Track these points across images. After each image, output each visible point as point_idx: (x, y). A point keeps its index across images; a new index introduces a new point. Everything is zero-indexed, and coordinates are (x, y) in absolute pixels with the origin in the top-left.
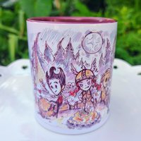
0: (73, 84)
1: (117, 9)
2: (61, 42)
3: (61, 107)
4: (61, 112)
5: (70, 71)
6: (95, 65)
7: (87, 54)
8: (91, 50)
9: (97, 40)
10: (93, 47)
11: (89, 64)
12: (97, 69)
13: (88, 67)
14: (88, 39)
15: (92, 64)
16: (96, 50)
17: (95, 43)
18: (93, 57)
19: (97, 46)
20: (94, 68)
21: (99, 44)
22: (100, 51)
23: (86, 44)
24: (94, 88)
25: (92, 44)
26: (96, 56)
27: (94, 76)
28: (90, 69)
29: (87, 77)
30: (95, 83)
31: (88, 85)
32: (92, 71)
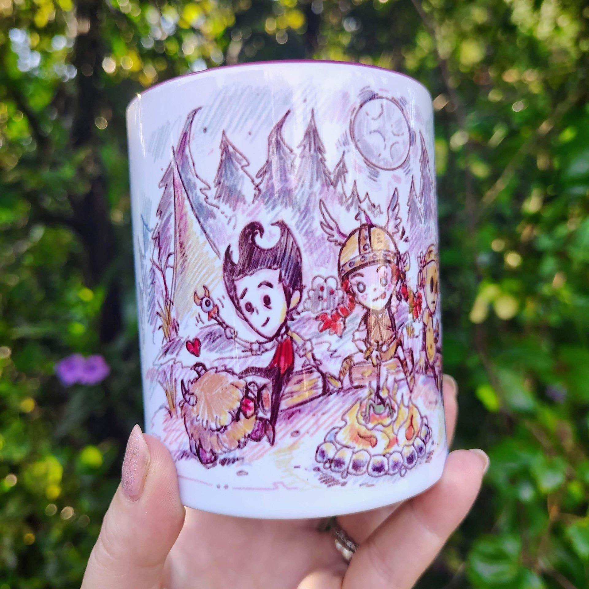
0: (332, 284)
2: (280, 126)
3: (287, 389)
4: (291, 414)
5: (319, 232)
6: (397, 214)
7: (371, 169)
8: (380, 157)
9: (394, 126)
10: (385, 148)
11: (379, 206)
12: (403, 228)
13: (378, 216)
14: (369, 118)
15: (390, 210)
16: (395, 160)
17: (389, 135)
18: (389, 184)
19: (397, 145)
20: (395, 224)
21: (400, 139)
22: (407, 168)
23: (365, 133)
24: (401, 305)
25: (382, 135)
26: (398, 179)
27: (398, 256)
28: (385, 227)
29: (378, 254)
30: (402, 281)
31: (383, 289)
32: (391, 236)
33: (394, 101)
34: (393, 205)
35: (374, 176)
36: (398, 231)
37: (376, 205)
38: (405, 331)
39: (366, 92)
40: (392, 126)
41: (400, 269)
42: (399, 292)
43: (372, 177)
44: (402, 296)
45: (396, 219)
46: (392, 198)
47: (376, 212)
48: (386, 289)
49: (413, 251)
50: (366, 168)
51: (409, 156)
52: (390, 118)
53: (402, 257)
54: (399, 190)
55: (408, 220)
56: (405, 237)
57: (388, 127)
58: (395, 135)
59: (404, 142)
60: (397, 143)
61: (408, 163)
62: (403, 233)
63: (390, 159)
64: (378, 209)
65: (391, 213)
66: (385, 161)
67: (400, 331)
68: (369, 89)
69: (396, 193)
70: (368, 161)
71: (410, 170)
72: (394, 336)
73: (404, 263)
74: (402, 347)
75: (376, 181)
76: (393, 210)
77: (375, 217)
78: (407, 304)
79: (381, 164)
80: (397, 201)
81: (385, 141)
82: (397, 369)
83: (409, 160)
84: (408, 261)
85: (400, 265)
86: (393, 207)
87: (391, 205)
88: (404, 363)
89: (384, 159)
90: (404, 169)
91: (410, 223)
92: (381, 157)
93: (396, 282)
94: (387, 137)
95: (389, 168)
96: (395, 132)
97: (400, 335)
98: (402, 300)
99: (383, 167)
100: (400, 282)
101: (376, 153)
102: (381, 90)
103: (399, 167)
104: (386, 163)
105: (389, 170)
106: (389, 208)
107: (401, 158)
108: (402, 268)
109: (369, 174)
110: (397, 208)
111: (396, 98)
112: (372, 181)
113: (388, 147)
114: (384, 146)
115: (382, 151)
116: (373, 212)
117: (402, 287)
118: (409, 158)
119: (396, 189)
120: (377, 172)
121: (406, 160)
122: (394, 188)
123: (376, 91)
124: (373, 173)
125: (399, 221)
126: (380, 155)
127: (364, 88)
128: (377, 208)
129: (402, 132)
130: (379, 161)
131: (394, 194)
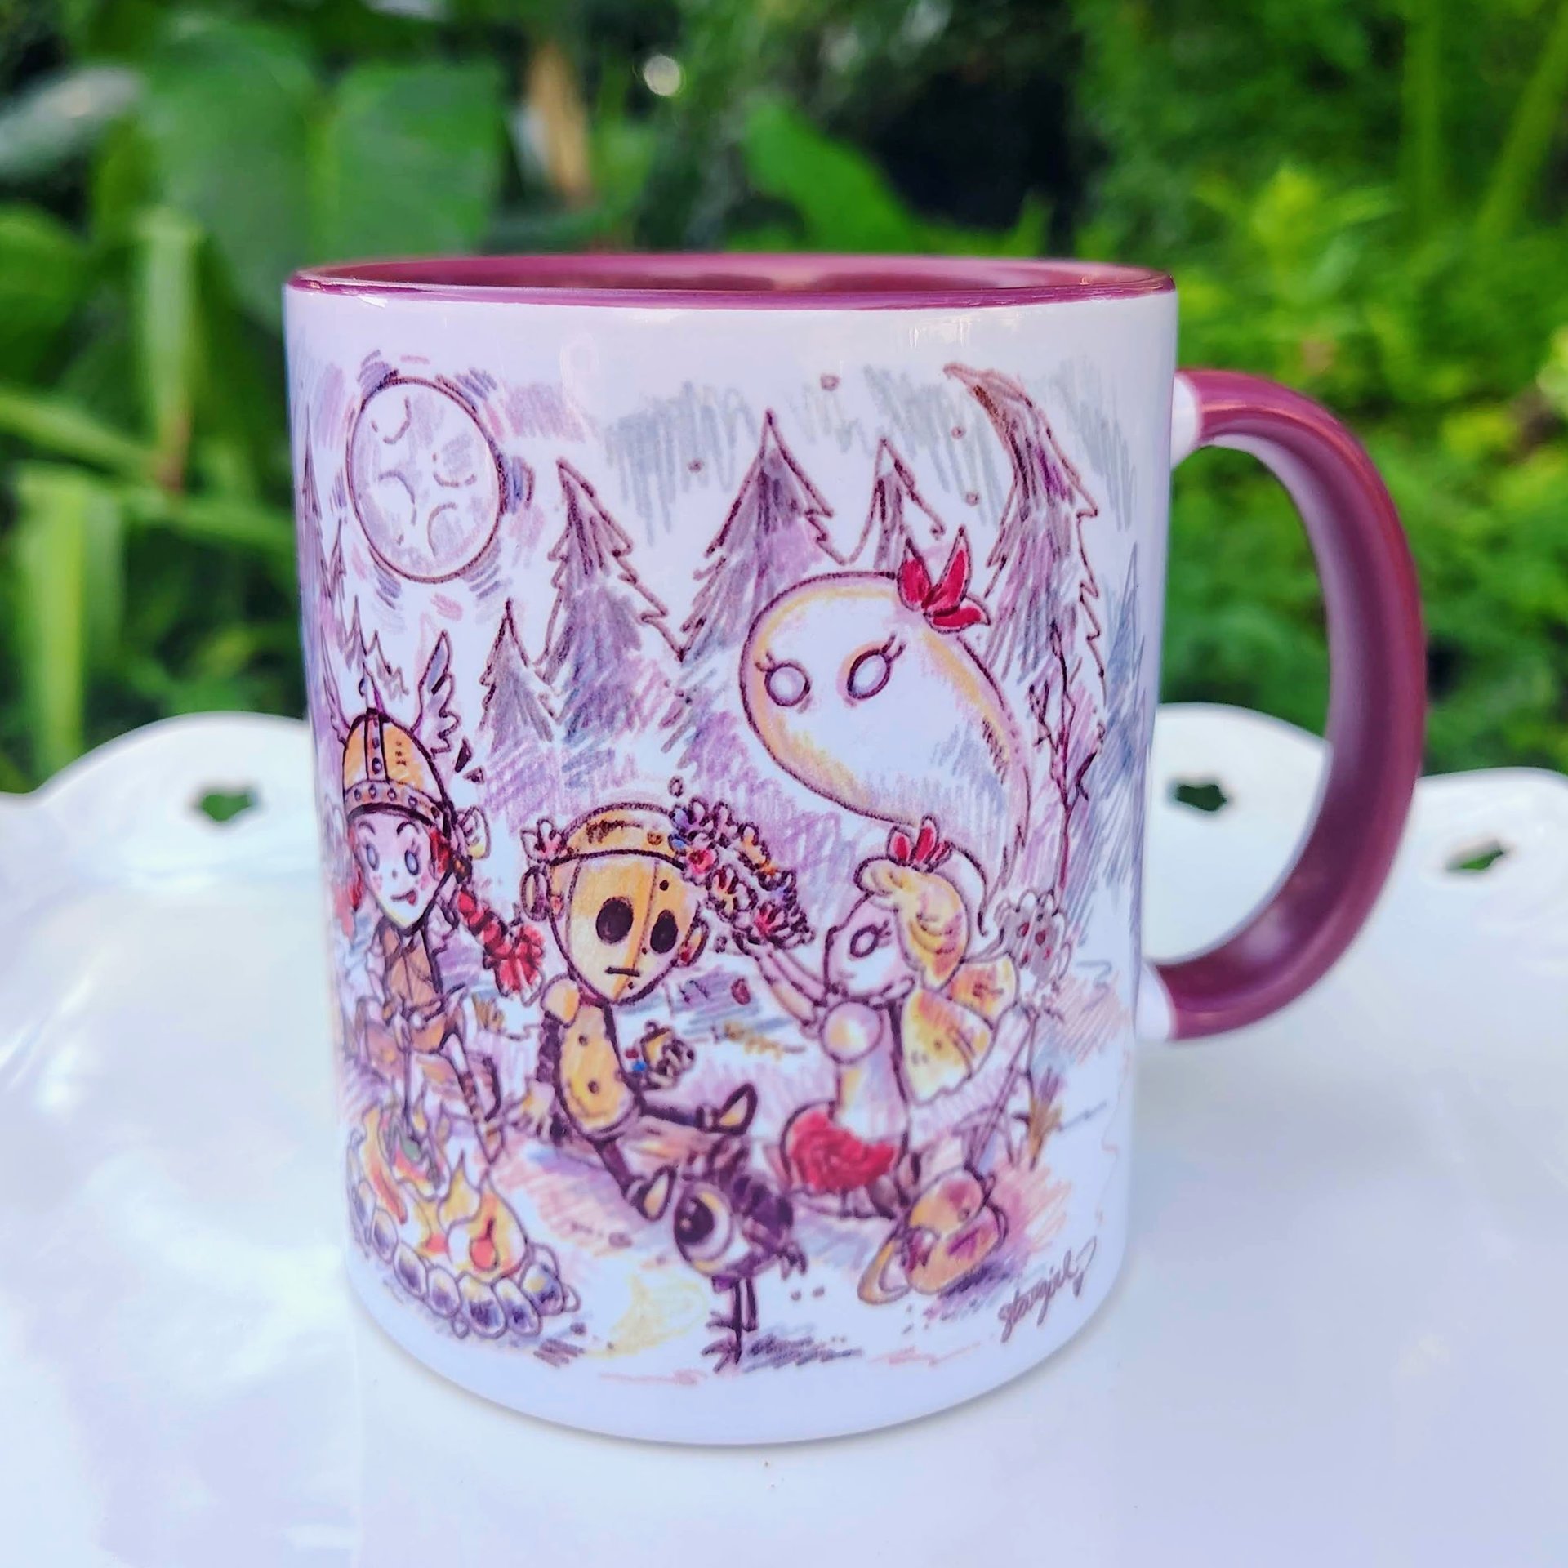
1: (1215, 195)
6: (446, 704)
7: (382, 572)
8: (403, 544)
9: (441, 458)
10: (413, 521)
11: (399, 672)
12: (465, 742)
13: (397, 698)
14: (379, 437)
15: (425, 687)
16: (442, 555)
17: (426, 484)
18: (425, 618)
19: (449, 514)
20: (440, 726)
21: (461, 496)
22: (483, 577)
23: (370, 479)
24: (456, 939)
25: (406, 485)
26: (451, 609)
27: (449, 812)
28: (412, 730)
29: (398, 791)
30: (459, 880)
31: (410, 882)
32: (429, 756)
33: (444, 387)
34: (437, 676)
35: (388, 593)
36: (448, 748)
37: (394, 669)
38: (468, 1005)
39: (372, 367)
40: (435, 458)
41: (455, 848)
42: (450, 904)
43: (385, 595)
44: (461, 916)
45: (443, 714)
46: (432, 658)
47: (393, 686)
48: (417, 882)
49: (503, 812)
50: (373, 570)
51: (498, 542)
52: (429, 439)
53: (461, 817)
54: (452, 637)
55: (482, 724)
56: (469, 767)
57: (424, 463)
58: (441, 483)
59: (475, 504)
60: (452, 506)
61: (493, 562)
62: (464, 756)
63: (426, 551)
64: (398, 681)
65: (427, 696)
66: (415, 556)
67: (454, 998)
68: (377, 359)
69: (443, 645)
70: (376, 551)
71: (496, 584)
72: (438, 1004)
73: (466, 834)
74: (461, 1041)
75: (394, 608)
76: (435, 691)
77: (392, 696)
78: (478, 942)
79: (404, 563)
80: (447, 667)
81: (413, 501)
82: (447, 1085)
83: (496, 556)
84: (480, 832)
85: (453, 837)
86: (436, 682)
87: (428, 676)
88: (468, 1082)
89: (410, 551)
90: (473, 579)
91: (490, 735)
92: (405, 545)
93: (441, 875)
94: (418, 491)
95: (423, 575)
96: (445, 477)
97: (456, 1010)
98: (461, 927)
99: (410, 572)
100: (452, 880)
101: (392, 534)
102: (406, 358)
103: (457, 574)
104: (416, 562)
105: (424, 580)
106: (422, 682)
107: (463, 548)
108: (459, 845)
109: (378, 586)
110: (446, 686)
111: (450, 377)
112: (385, 604)
113: (423, 519)
114: (410, 517)
115: (406, 528)
116: (387, 684)
117: (459, 894)
118: (497, 550)
119: (443, 635)
120: (396, 582)
121: (484, 555)
122: (439, 633)
123: (394, 364)
124: (388, 586)
125: (450, 721)
126: (401, 539)
127: (368, 359)
128: (394, 677)
129: (468, 476)
130: (399, 554)
131: (437, 648)
